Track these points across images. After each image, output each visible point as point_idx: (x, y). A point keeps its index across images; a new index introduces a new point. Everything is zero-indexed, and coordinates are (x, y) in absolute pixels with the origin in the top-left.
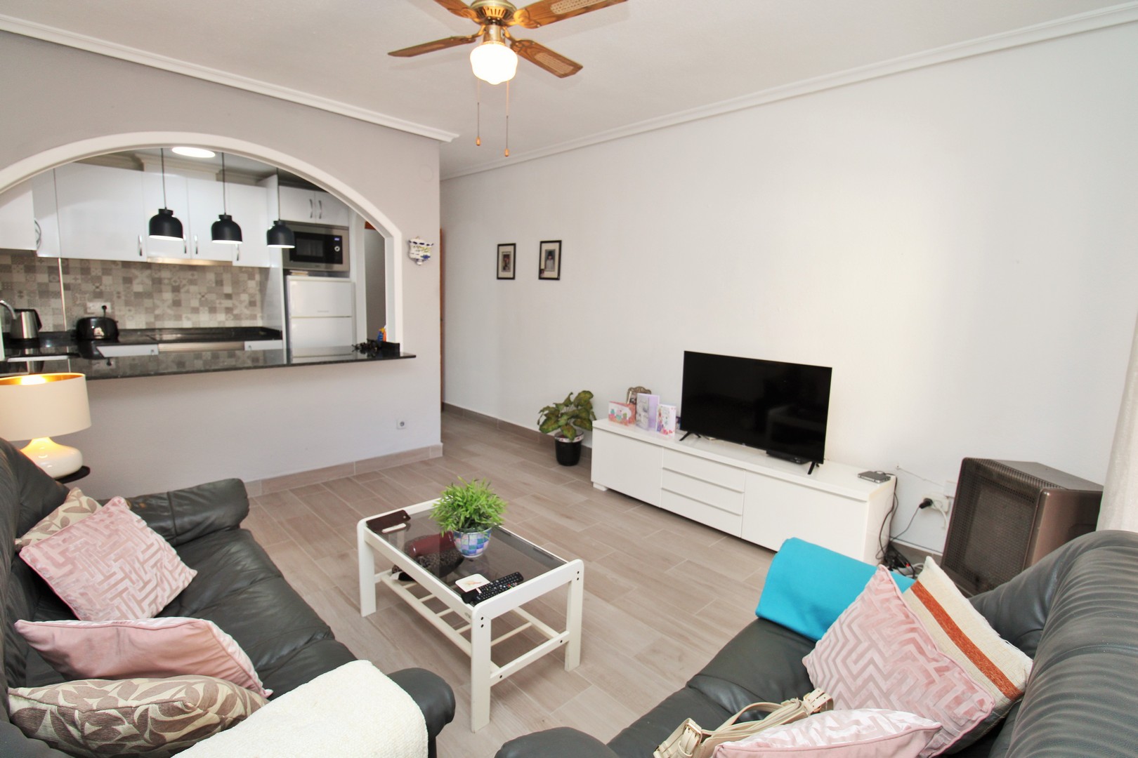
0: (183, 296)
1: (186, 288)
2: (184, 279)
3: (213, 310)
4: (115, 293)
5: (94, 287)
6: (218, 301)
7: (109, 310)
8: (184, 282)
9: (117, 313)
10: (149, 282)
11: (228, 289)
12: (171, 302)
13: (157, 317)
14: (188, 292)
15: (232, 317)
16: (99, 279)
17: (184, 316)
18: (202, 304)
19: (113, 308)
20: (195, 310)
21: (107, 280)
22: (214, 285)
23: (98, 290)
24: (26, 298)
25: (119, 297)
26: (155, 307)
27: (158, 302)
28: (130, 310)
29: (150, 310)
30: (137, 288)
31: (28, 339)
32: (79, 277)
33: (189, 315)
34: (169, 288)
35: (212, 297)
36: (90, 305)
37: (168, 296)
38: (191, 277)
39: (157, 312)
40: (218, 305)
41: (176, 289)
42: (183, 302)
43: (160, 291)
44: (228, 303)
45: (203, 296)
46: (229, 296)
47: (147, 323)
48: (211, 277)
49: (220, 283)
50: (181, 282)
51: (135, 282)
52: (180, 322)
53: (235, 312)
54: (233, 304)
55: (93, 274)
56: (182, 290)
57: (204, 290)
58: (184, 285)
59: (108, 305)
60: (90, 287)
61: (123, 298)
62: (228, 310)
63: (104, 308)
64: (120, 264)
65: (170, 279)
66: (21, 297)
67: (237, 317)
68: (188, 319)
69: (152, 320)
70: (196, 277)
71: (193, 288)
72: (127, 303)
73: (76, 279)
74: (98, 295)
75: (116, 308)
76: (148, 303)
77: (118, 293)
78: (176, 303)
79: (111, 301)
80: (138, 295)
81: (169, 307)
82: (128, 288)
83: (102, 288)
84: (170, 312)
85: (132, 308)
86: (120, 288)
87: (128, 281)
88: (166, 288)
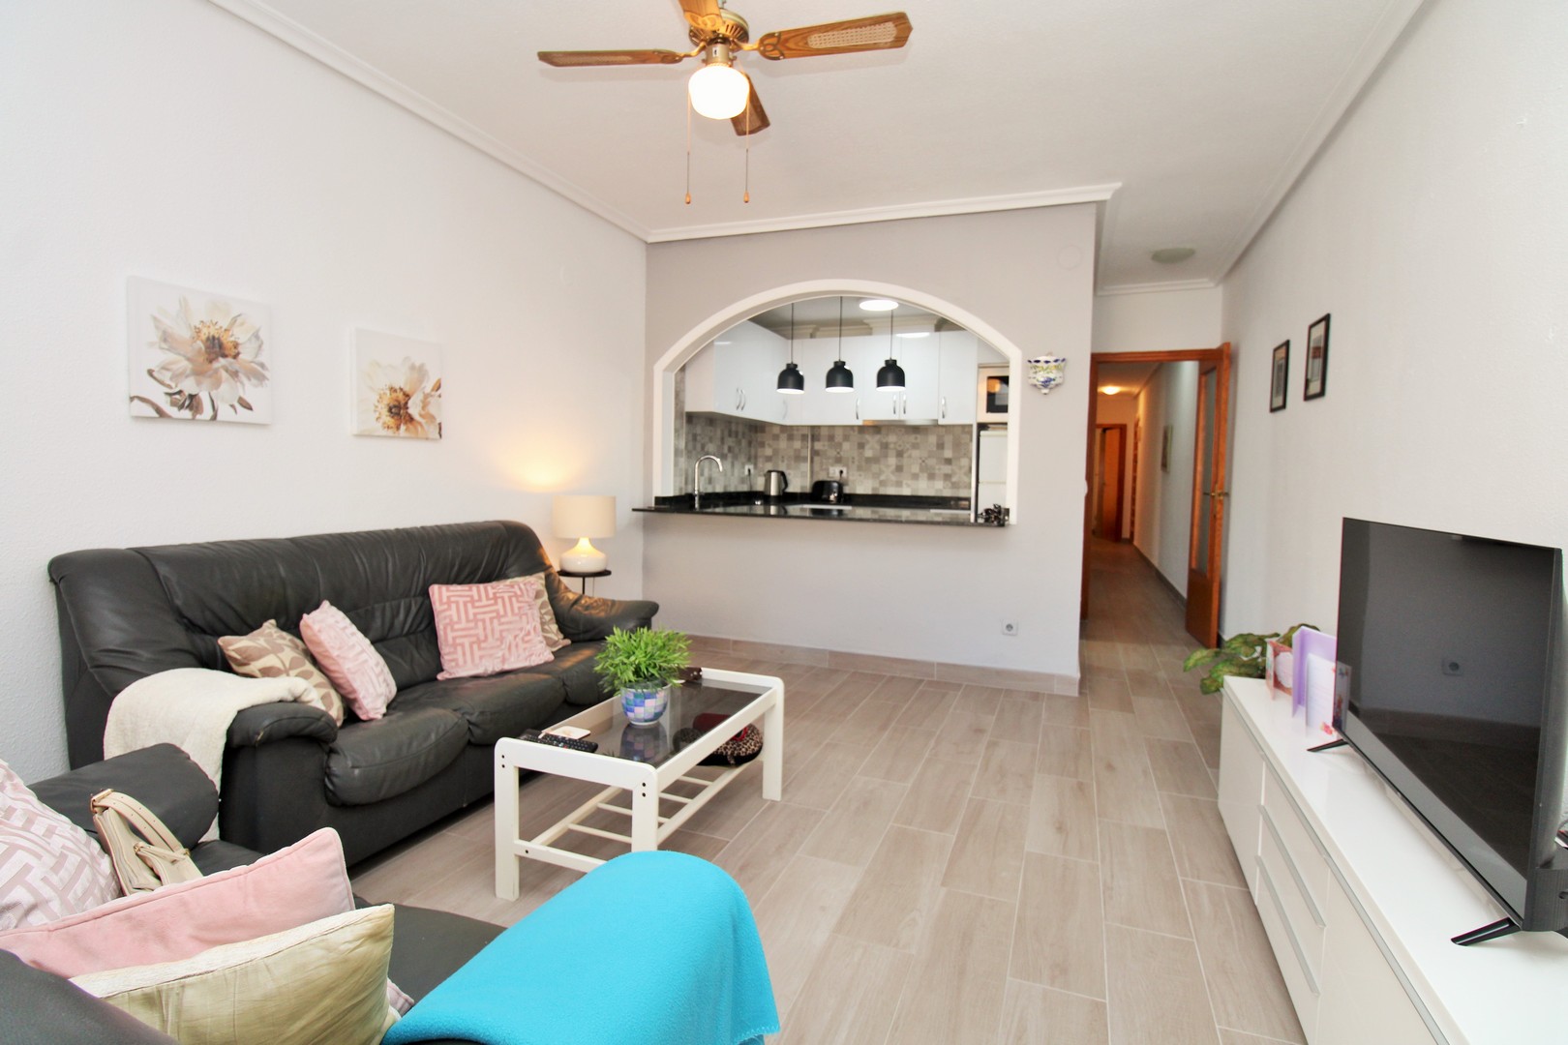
0: (905, 461)
1: (909, 452)
2: (908, 441)
3: (932, 477)
4: (850, 458)
5: (835, 453)
6: (937, 467)
7: (844, 475)
8: (908, 446)
9: (851, 478)
10: (878, 447)
11: (948, 453)
12: (894, 467)
13: (883, 483)
14: (910, 457)
15: (950, 485)
16: (840, 445)
17: (904, 482)
18: (922, 470)
19: (848, 473)
20: (915, 477)
21: (846, 446)
22: (935, 449)
23: (838, 455)
24: (786, 462)
25: (853, 462)
26: (881, 472)
27: (883, 467)
28: (860, 475)
29: (876, 476)
30: (868, 453)
31: (774, 497)
32: (826, 443)
33: (909, 482)
34: (895, 453)
35: (932, 462)
36: (831, 470)
37: (892, 461)
38: (914, 441)
39: (882, 478)
40: (937, 472)
41: (900, 454)
42: (905, 468)
43: (886, 456)
44: (947, 469)
45: (923, 461)
46: (948, 461)
47: (873, 489)
48: (932, 439)
49: (941, 446)
51: (867, 447)
52: (900, 489)
53: (954, 479)
54: (952, 470)
55: (837, 439)
56: (905, 455)
57: (925, 454)
58: (908, 449)
59: (845, 472)
60: (832, 453)
61: (856, 463)
62: (947, 477)
63: (841, 472)
64: (856, 429)
65: (895, 443)
66: (783, 461)
67: (955, 486)
68: (908, 486)
69: (877, 486)
70: (918, 441)
71: (916, 453)
72: (859, 468)
73: (824, 446)
74: (838, 460)
75: (850, 473)
76: (875, 468)
77: (853, 458)
78: (899, 469)
79: (847, 466)
80: (869, 460)
81: (893, 473)
82: (861, 453)
83: (842, 453)
84: (893, 478)
85: (861, 473)
86: (855, 453)
87: (861, 446)
88: (892, 453)
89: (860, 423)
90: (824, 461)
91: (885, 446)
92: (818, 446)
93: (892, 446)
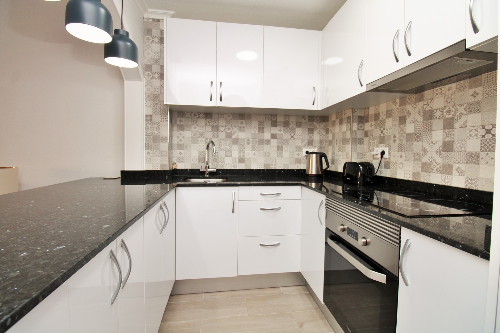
0: (457, 134)
1: (463, 119)
2: (461, 105)
4: (392, 136)
5: (380, 132)
7: (386, 156)
8: (461, 110)
9: (392, 160)
10: (420, 119)
12: (441, 144)
13: (426, 167)
14: (464, 126)
16: (384, 122)
17: (455, 166)
19: (389, 154)
23: (382, 135)
25: (395, 141)
26: (425, 151)
27: (426, 145)
28: (401, 157)
29: (417, 157)
30: (410, 128)
32: (373, 123)
33: (463, 167)
34: (441, 123)
36: (373, 151)
37: (438, 135)
39: (424, 160)
41: (449, 125)
42: (456, 145)
43: (430, 129)
47: (414, 174)
50: (457, 110)
51: (408, 121)
52: (449, 177)
55: (381, 118)
56: (457, 125)
58: (462, 114)
59: (387, 152)
60: (377, 133)
61: (397, 141)
63: (383, 153)
68: (461, 173)
69: (419, 170)
72: (400, 149)
73: (371, 126)
74: (382, 140)
75: (392, 153)
76: (416, 146)
77: (395, 137)
78: (448, 147)
79: (389, 146)
80: (410, 137)
81: (438, 152)
82: (402, 130)
83: (385, 132)
84: (440, 160)
85: (403, 154)
86: (396, 131)
87: (403, 120)
88: (438, 124)
89: (364, 89)
90: (371, 141)
91: (429, 116)
92: (367, 127)
93: (438, 114)
